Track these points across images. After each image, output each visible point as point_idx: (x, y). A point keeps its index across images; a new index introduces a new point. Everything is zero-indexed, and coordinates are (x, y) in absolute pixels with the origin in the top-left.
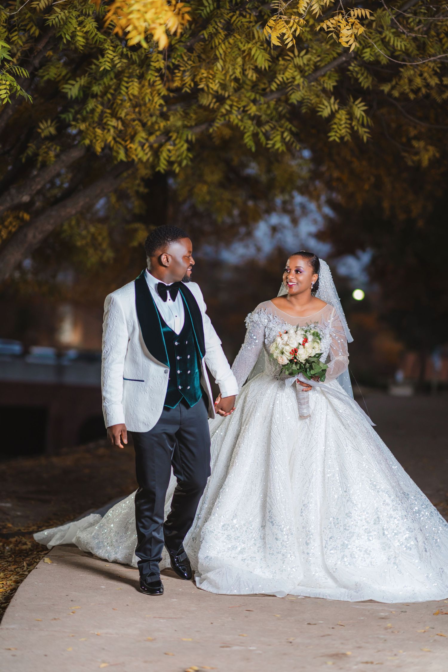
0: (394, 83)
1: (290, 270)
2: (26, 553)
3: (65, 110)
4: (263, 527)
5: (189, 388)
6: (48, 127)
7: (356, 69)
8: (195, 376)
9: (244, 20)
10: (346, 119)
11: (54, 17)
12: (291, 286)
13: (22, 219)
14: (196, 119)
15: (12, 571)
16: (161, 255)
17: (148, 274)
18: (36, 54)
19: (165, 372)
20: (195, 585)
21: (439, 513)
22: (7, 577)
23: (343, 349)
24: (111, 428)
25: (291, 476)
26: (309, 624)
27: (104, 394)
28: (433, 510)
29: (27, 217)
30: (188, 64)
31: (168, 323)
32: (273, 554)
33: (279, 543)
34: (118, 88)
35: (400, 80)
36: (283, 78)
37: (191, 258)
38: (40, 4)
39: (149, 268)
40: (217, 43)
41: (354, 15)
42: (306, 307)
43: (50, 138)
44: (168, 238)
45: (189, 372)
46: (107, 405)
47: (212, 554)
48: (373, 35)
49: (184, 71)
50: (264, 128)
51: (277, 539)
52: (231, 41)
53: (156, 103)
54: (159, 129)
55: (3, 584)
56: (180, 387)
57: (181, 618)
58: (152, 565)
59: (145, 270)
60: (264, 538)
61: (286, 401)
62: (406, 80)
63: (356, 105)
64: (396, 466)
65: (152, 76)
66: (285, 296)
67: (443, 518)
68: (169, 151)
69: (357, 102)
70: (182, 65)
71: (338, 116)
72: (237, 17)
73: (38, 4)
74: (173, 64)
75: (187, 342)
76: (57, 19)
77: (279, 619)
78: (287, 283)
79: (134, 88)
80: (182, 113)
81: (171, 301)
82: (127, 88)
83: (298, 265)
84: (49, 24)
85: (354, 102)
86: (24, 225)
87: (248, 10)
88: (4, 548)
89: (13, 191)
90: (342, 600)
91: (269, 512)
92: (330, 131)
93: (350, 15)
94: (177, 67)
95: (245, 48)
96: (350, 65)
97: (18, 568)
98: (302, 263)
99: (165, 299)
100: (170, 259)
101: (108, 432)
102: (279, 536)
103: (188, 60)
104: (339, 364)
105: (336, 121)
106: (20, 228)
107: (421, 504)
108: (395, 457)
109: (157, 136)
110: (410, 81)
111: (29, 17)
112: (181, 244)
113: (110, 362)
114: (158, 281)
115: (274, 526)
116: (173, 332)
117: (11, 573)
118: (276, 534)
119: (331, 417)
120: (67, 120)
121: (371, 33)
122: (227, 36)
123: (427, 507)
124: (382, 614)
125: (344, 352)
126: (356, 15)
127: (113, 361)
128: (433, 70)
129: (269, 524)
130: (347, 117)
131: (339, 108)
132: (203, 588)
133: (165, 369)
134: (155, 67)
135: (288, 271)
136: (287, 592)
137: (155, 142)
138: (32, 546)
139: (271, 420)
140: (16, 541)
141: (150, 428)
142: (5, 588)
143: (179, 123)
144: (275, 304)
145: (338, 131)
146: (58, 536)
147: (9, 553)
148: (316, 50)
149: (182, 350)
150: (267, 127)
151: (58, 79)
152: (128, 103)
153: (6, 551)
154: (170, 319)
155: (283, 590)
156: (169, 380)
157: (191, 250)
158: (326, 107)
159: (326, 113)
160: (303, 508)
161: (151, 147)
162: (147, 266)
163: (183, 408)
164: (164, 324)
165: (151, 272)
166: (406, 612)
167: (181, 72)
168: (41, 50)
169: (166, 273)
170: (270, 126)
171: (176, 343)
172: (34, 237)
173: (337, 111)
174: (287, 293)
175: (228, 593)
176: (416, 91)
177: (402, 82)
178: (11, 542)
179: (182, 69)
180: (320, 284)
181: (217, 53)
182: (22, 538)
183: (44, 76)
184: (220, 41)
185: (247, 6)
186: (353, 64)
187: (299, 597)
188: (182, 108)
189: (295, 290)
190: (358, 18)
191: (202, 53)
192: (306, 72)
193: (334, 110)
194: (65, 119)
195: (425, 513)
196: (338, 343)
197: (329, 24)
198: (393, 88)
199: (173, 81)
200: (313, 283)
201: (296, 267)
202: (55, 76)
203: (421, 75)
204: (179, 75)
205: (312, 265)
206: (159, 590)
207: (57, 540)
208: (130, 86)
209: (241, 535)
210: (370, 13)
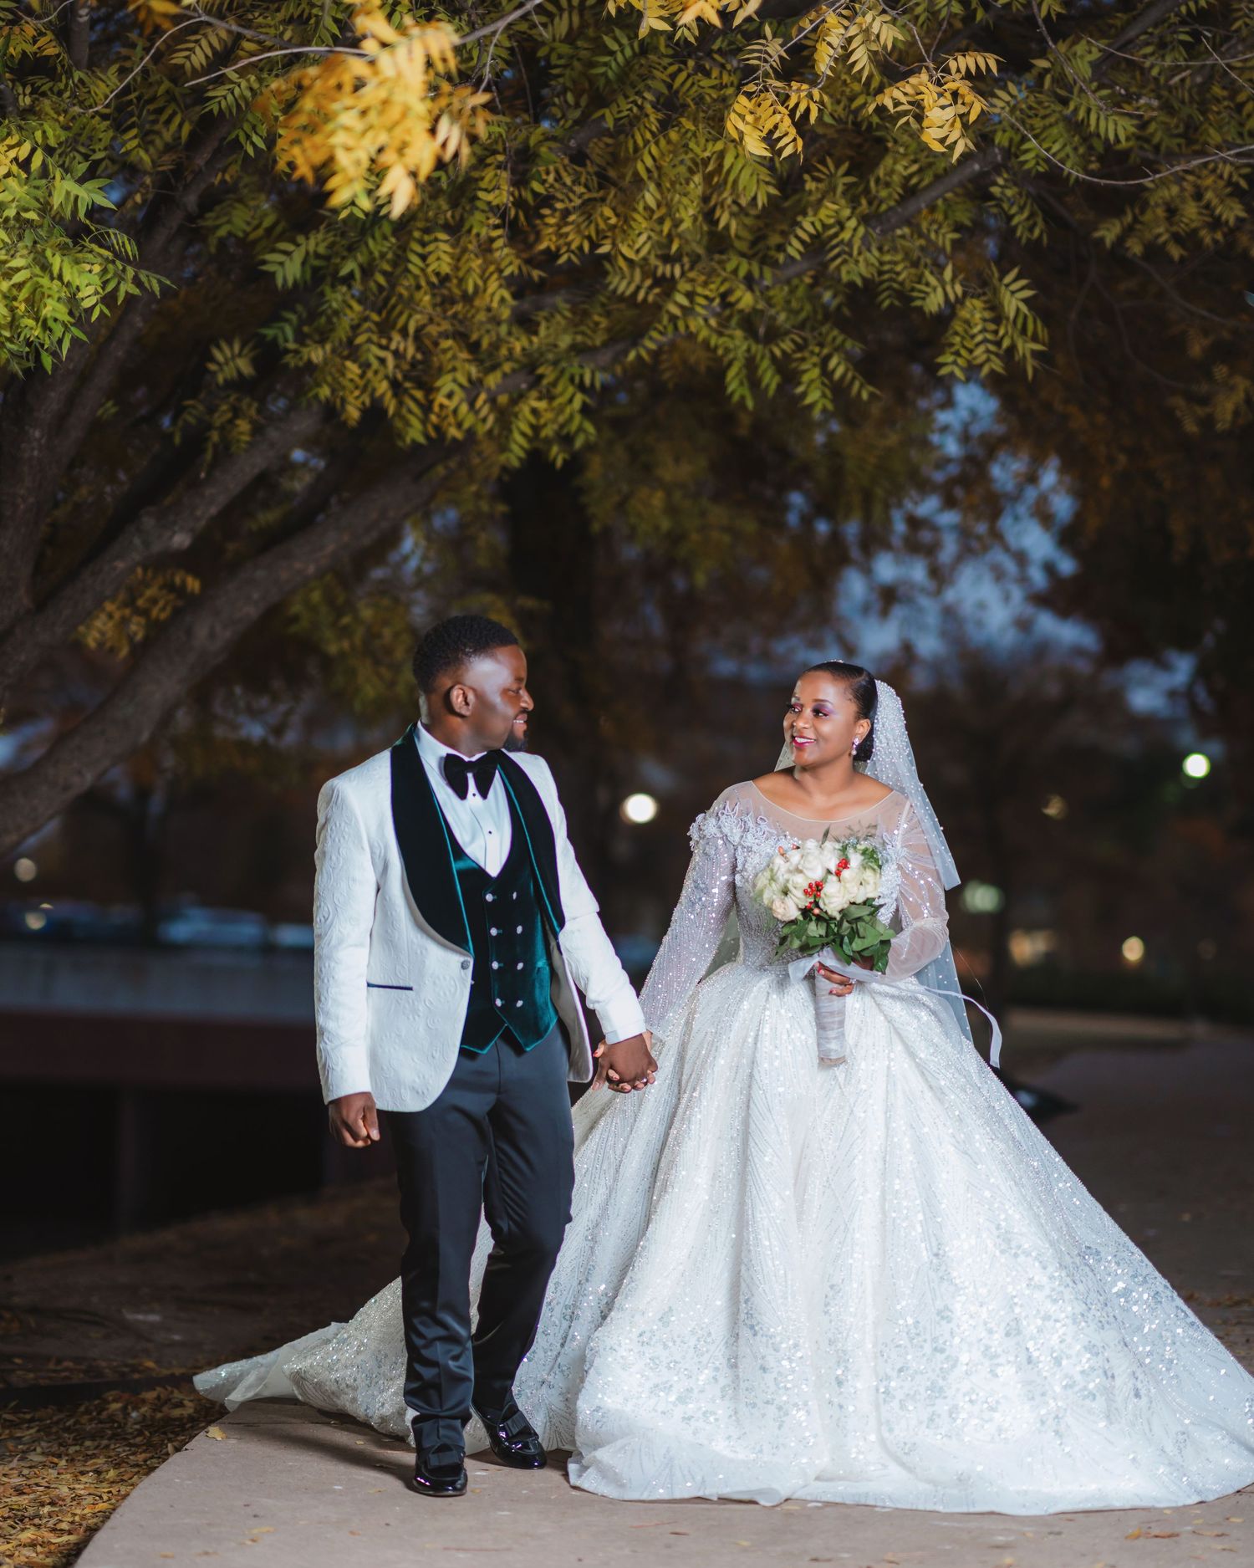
0: (1129, 218)
1: (802, 706)
2: (178, 1426)
3: (275, 318)
4: (735, 1336)
5: (520, 1003)
6: (233, 358)
7: (1009, 193)
8: (535, 975)
9: (705, 83)
10: (984, 320)
11: (224, 93)
12: (800, 747)
13: (180, 591)
14: (608, 330)
15: (137, 1465)
16: (452, 688)
17: (423, 733)
18: (189, 178)
19: (464, 966)
20: (568, 1482)
21: (1175, 1294)
22: (125, 1478)
23: (933, 899)
24: (337, 1102)
25: (800, 1213)
26: (816, 1560)
27: (321, 1020)
28: (1161, 1289)
29: (193, 584)
30: (574, 192)
31: (468, 851)
32: (754, 1405)
33: (769, 1377)
34: (400, 260)
35: (1143, 212)
36: (813, 224)
37: (523, 692)
38: (193, 57)
39: (424, 719)
40: (640, 142)
41: (958, 71)
42: (838, 798)
43: (240, 384)
44: (465, 646)
45: (520, 966)
46: (328, 1048)
47: (611, 1402)
48: (1045, 108)
49: (566, 213)
50: (778, 345)
51: (764, 1369)
52: (673, 135)
53: (493, 294)
54: (510, 357)
55: (110, 1492)
56: (499, 1002)
57: (509, 1549)
58: (443, 1427)
59: (415, 725)
60: (734, 1366)
61: (788, 1026)
62: (1160, 212)
63: (1007, 286)
64: (1067, 1182)
65: (482, 226)
66: (789, 771)
67: (1185, 1308)
68: (534, 412)
69: (1007, 279)
70: (559, 195)
71: (964, 313)
72: (689, 76)
73: (188, 57)
74: (535, 194)
75: (515, 895)
76: (230, 97)
77: (745, 1550)
78: (793, 737)
79: (442, 254)
80: (568, 314)
81: (478, 797)
82: (424, 258)
83: (821, 697)
84: (211, 110)
85: (1001, 279)
86: (187, 604)
87: (717, 57)
88: (127, 1415)
89: (148, 522)
90: (921, 1507)
91: (746, 1302)
92: (941, 353)
93: (947, 71)
94: (547, 201)
95: (707, 154)
96: (995, 184)
97: (152, 1458)
98: (832, 693)
99: (462, 793)
100: (471, 697)
101: (331, 1111)
102: (771, 1362)
103: (574, 182)
104: (922, 936)
105: (958, 326)
106: (177, 613)
107: (1131, 1273)
108: (1065, 1159)
109: (505, 375)
110: (1172, 211)
111: (167, 92)
112: (498, 662)
113: (333, 942)
114: (445, 750)
115: (758, 1337)
116: (480, 872)
117: (136, 1470)
118: (763, 1358)
119: (902, 1065)
120: (281, 340)
121: (1040, 103)
122: (665, 125)
123: (1145, 1281)
124: (1000, 1538)
125: (935, 908)
126: (963, 70)
127: (341, 942)
128: (1229, 183)
129: (745, 1333)
130: (987, 315)
131: (965, 294)
132: (585, 1486)
133: (462, 959)
134: (489, 203)
135: (798, 709)
136: (785, 1494)
137: (501, 389)
138: (196, 1411)
139: (751, 1076)
140: (158, 1398)
141: (429, 1102)
142: (113, 1501)
143: (565, 341)
144: (764, 791)
145: (963, 352)
146: (251, 1379)
147: (137, 1427)
148: (907, 147)
149: (504, 913)
150: (787, 345)
151: (252, 236)
152: (425, 293)
153: (131, 1421)
154: (473, 838)
155: (775, 1486)
156: (472, 986)
157: (524, 674)
158: (935, 289)
159: (934, 302)
160: (831, 1294)
161: (492, 400)
162: (419, 716)
163: (507, 1052)
164: (460, 853)
165: (428, 728)
166: (1059, 1533)
167: (557, 214)
168: (201, 171)
169: (463, 729)
170: (793, 341)
171: (489, 897)
172: (212, 635)
173: (960, 301)
174: (792, 764)
175: (645, 1497)
176: (1187, 239)
177: (1148, 217)
178: (144, 1401)
179: (559, 206)
180: (877, 743)
181: (640, 168)
182: (172, 1392)
183: (218, 227)
184: (648, 136)
185: (715, 47)
186: (1000, 181)
187: (810, 1505)
188: (567, 301)
189: (811, 755)
190: (968, 76)
191: (608, 164)
192: (881, 202)
193: (952, 297)
194: (275, 339)
195: (1141, 1294)
196: (920, 887)
197: (897, 94)
198: (1128, 231)
199: (538, 238)
200: (857, 741)
201: (816, 700)
202: (248, 229)
203: (1198, 196)
204: (552, 221)
205: (856, 697)
206: (453, 1484)
207: (249, 1388)
208: (430, 253)
209: (684, 1357)
210: (997, 61)
